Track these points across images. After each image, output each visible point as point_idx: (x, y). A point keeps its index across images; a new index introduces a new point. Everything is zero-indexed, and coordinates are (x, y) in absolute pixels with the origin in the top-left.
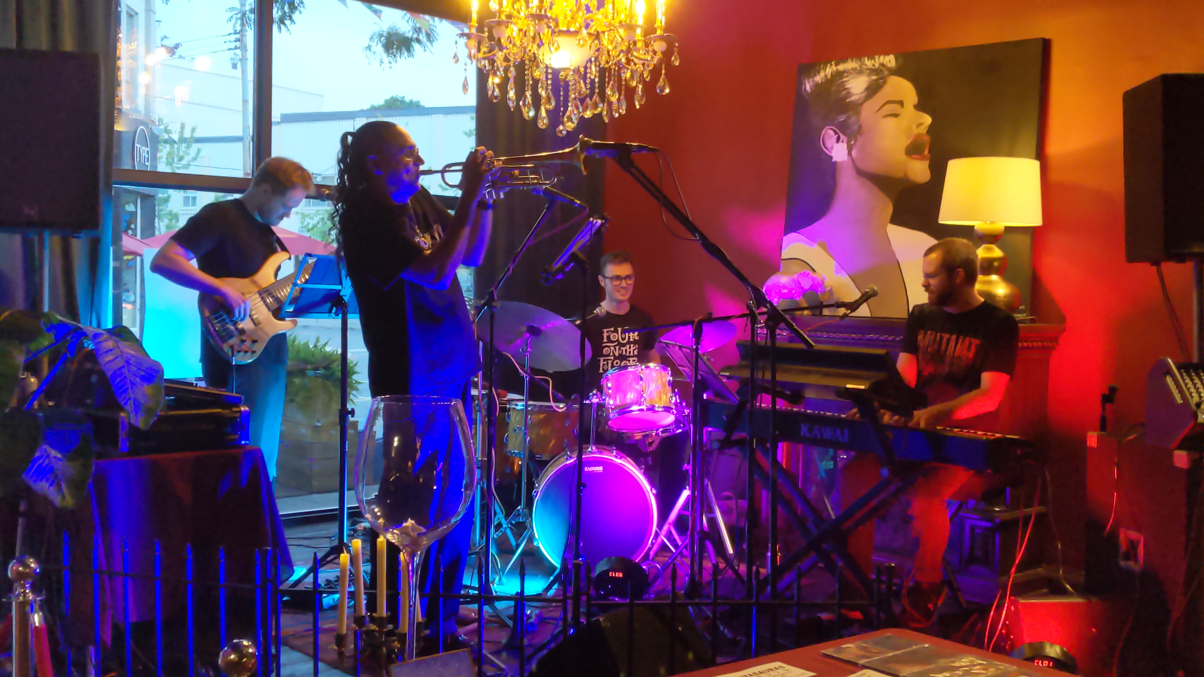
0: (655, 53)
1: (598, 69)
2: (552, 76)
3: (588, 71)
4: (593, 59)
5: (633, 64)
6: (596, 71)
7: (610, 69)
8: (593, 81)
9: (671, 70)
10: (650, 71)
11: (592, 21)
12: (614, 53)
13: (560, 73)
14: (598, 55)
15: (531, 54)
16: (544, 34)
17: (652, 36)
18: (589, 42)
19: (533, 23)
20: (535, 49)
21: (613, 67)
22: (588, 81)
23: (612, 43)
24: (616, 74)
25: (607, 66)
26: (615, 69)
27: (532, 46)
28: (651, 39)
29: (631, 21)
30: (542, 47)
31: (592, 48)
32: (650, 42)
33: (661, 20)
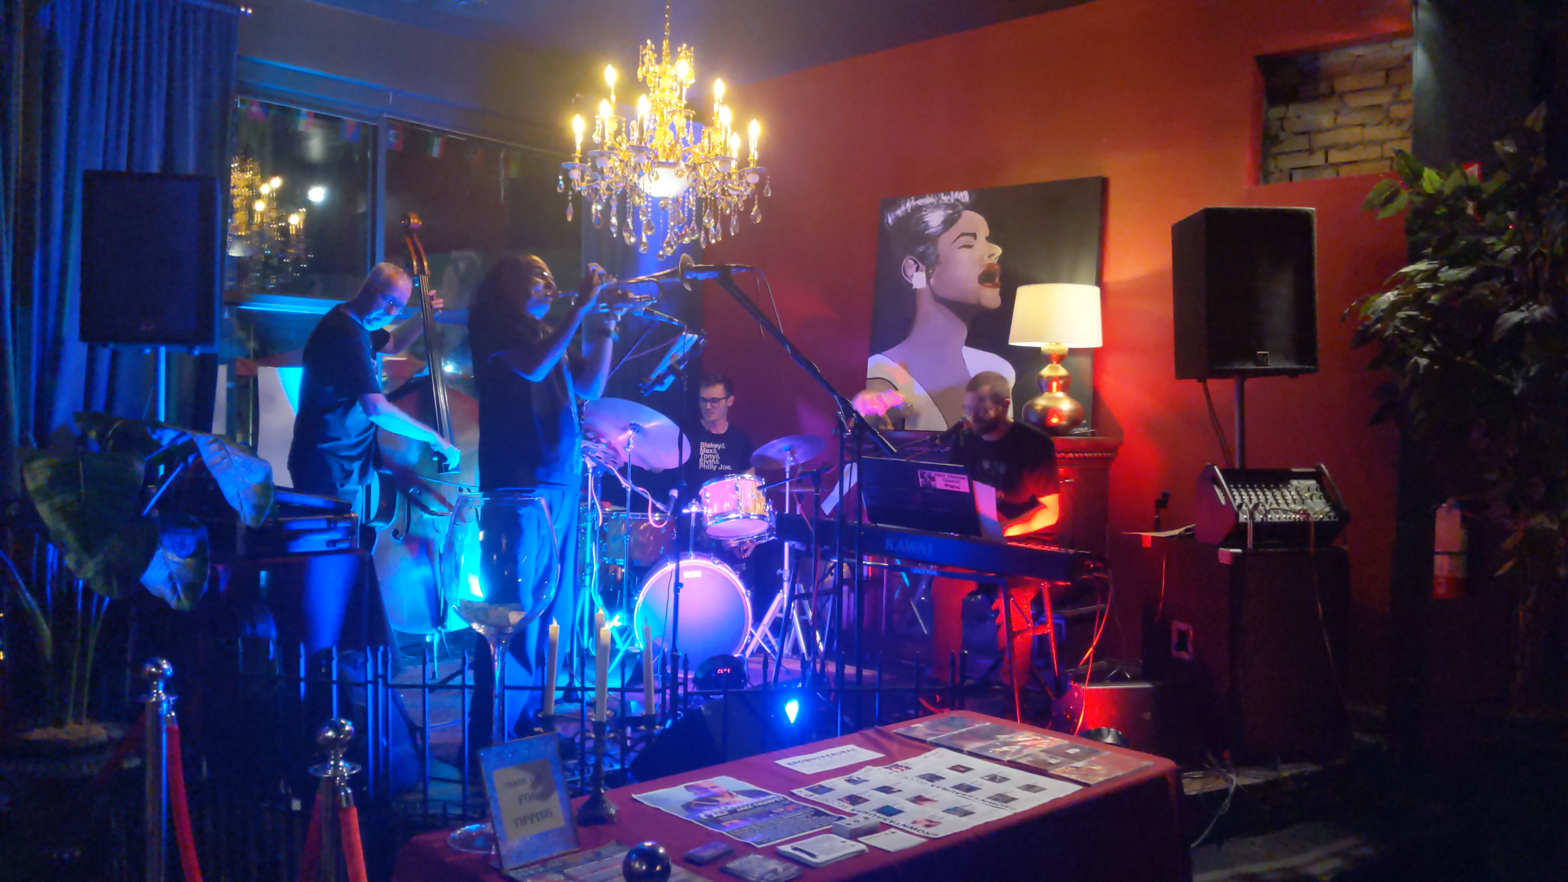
0: (748, 184)
1: (695, 198)
2: (652, 204)
3: (686, 200)
4: (691, 190)
5: (727, 194)
6: (693, 200)
7: (706, 198)
8: (690, 210)
9: (763, 201)
10: (744, 201)
11: (689, 154)
12: (709, 184)
13: (659, 201)
14: (696, 185)
15: (631, 183)
16: (644, 165)
17: (745, 168)
18: (687, 173)
19: (634, 154)
20: (635, 179)
21: (709, 197)
22: (686, 209)
23: (708, 175)
24: (712, 203)
25: (703, 196)
26: (711, 199)
27: (633, 177)
28: (744, 170)
29: (725, 153)
30: (642, 177)
31: (689, 178)
32: (744, 175)
33: (754, 155)
